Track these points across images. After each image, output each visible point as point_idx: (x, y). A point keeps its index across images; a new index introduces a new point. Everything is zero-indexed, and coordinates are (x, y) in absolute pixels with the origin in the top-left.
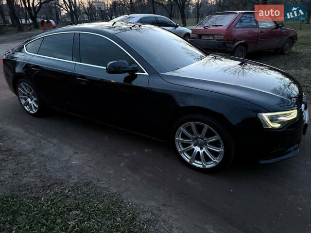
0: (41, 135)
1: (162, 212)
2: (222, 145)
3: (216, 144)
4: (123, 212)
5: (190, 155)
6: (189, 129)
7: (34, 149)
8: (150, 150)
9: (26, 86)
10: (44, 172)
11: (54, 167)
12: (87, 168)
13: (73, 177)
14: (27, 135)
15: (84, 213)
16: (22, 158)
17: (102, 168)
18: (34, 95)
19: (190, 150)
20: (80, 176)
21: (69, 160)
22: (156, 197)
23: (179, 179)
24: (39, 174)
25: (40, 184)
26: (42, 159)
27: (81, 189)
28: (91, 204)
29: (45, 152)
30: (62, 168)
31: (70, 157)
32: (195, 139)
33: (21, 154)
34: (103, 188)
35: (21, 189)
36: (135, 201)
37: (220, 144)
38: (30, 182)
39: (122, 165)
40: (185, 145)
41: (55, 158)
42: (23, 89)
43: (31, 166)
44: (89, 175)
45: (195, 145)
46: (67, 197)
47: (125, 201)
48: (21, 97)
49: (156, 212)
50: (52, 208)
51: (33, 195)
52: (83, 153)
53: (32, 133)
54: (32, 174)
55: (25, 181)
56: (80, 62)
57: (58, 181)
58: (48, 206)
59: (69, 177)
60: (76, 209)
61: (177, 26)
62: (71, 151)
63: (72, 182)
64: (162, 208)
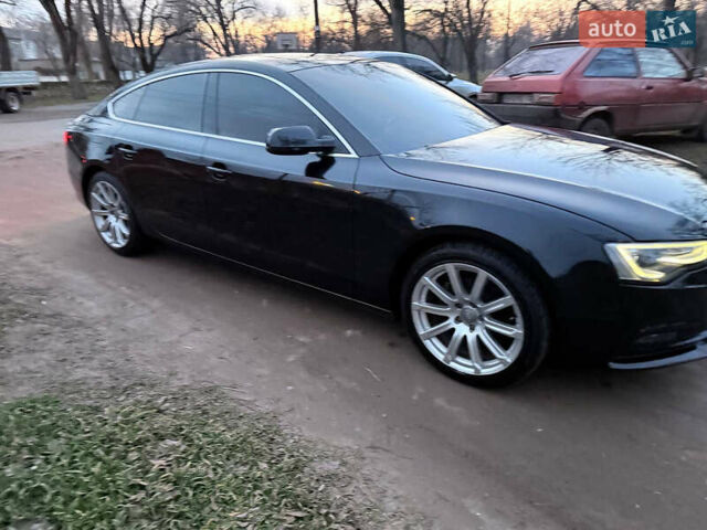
0: (128, 291)
1: (366, 462)
2: (519, 320)
3: (504, 316)
4: (276, 453)
5: (446, 344)
6: (443, 281)
7: (108, 317)
8: (358, 333)
9: (106, 189)
10: (120, 361)
11: (144, 353)
12: (214, 360)
13: (180, 376)
14: (100, 289)
15: (189, 446)
16: (81, 333)
17: (248, 363)
18: (121, 208)
19: (445, 333)
20: (194, 373)
21: (179, 342)
22: (358, 429)
23: (415, 397)
24: (109, 364)
25: (107, 383)
26: (122, 336)
27: (193, 399)
28: (207, 429)
29: (131, 324)
30: (161, 356)
31: (181, 336)
32: (458, 305)
33: (80, 324)
34: (240, 402)
35: (68, 388)
36: (307, 434)
37: (515, 316)
38: (86, 378)
39: (291, 358)
40: (434, 320)
41: (150, 337)
42: (102, 196)
43: (96, 347)
44: (216, 373)
45: (458, 320)
46: (160, 411)
47: (285, 431)
48: (97, 214)
49: (351, 460)
50: (123, 429)
51: (89, 402)
52: (209, 330)
53: (109, 287)
54: (95, 363)
55: (79, 374)
56: (217, 133)
57: (145, 381)
58: (116, 425)
59: (171, 375)
60: (174, 437)
61: (450, 79)
62: (185, 326)
63: (175, 384)
64: (368, 454)
